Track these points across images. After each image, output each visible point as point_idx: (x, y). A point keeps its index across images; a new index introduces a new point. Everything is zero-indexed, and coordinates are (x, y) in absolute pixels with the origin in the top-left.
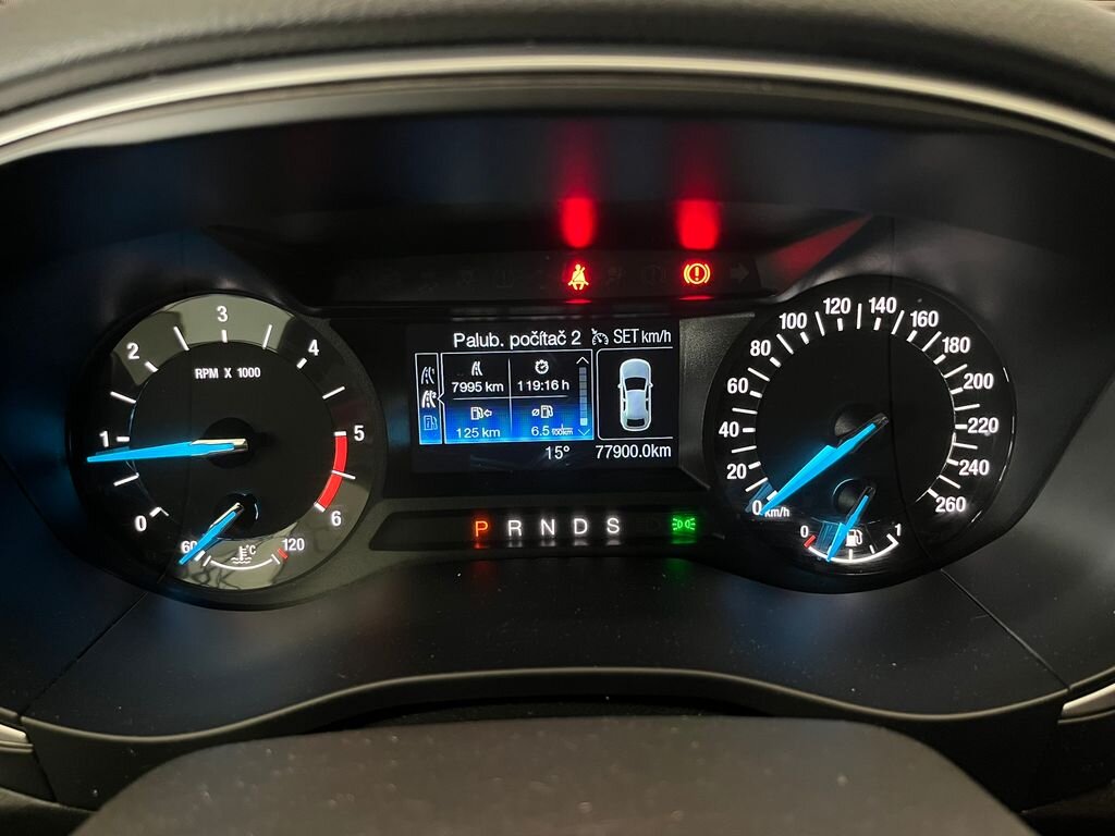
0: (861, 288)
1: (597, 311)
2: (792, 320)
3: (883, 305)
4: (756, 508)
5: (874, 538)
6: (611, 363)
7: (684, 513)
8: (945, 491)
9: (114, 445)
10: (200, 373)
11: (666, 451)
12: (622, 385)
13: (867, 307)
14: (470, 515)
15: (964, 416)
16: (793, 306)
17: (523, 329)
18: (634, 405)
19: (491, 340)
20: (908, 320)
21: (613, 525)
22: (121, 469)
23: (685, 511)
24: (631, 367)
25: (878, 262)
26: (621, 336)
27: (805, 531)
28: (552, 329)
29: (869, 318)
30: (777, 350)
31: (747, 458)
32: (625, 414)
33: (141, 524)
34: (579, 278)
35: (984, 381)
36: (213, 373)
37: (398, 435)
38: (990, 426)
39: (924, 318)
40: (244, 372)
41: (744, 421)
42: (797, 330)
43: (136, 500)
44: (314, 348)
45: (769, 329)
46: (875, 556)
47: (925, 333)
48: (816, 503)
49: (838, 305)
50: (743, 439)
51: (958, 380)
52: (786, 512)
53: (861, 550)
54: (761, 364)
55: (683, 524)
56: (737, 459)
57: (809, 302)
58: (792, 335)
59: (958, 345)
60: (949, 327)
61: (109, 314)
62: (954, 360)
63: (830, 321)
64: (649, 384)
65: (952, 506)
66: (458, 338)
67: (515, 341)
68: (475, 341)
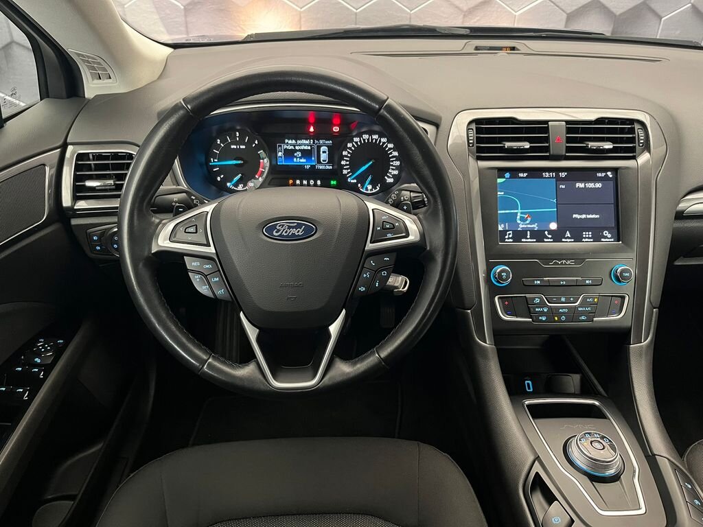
0: (370, 133)
1: (316, 136)
2: (357, 139)
3: (375, 137)
4: (349, 180)
5: (374, 187)
6: (319, 147)
7: (334, 181)
8: (389, 177)
9: (214, 161)
10: (232, 147)
11: (331, 167)
12: (321, 153)
13: (372, 137)
14: (288, 179)
15: (392, 161)
16: (356, 136)
17: (301, 139)
18: (324, 157)
19: (294, 142)
20: (380, 140)
21: (319, 183)
22: (216, 166)
24: (323, 149)
25: (375, 127)
26: (321, 142)
27: (359, 185)
28: (306, 139)
29: (372, 139)
30: (353, 145)
31: (347, 169)
32: (322, 159)
33: (219, 179)
34: (312, 129)
35: (396, 154)
36: (235, 147)
37: (274, 163)
38: (398, 163)
39: (384, 140)
40: (241, 147)
41: (347, 161)
43: (218, 173)
44: (256, 142)
45: (352, 141)
46: (374, 191)
47: (384, 143)
48: (362, 179)
49: (366, 137)
50: (346, 165)
51: (391, 153)
52: (355, 181)
53: (371, 190)
54: (350, 148)
55: (334, 183)
56: (345, 169)
57: (360, 135)
58: (356, 143)
59: (390, 146)
60: (389, 142)
61: (214, 134)
62: (390, 149)
63: (364, 140)
64: (327, 152)
65: (390, 180)
66: (286, 141)
67: (299, 142)
68: (290, 142)
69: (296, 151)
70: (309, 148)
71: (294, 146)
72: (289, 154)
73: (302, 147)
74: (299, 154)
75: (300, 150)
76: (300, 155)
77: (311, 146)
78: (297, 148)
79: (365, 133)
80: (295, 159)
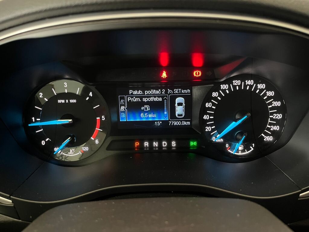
0: (243, 77)
1: (169, 84)
2: (224, 87)
3: (250, 82)
4: (214, 139)
5: (246, 148)
6: (173, 99)
8: (267, 134)
9: (36, 121)
10: (59, 101)
11: (189, 123)
12: (176, 105)
13: (245, 83)
14: (134, 141)
15: (272, 114)
16: (224, 83)
17: (149, 89)
18: (180, 110)
19: (140, 92)
20: (256, 87)
21: (174, 144)
22: (38, 128)
23: (194, 140)
24: (179, 100)
25: (248, 70)
26: (176, 91)
27: (227, 146)
28: (157, 89)
29: (245, 86)
30: (220, 95)
31: (211, 125)
32: (177, 113)
33: (43, 143)
34: (164, 75)
35: (278, 104)
36: (63, 101)
37: (114, 118)
38: (279, 116)
39: (261, 86)
40: (71, 101)
41: (210, 115)
42: (225, 90)
43: (42, 136)
44: (91, 94)
45: (217, 89)
46: (247, 153)
47: (261, 90)
48: (230, 138)
49: (237, 82)
50: (210, 120)
51: (271, 103)
52: (222, 140)
53: (243, 151)
54: (215, 98)
55: (193, 144)
56: (208, 125)
57: (229, 81)
58: (224, 91)
59: (270, 93)
60: (268, 89)
61: (34, 85)
62: (269, 98)
63: (235, 87)
64: (184, 104)
65: (269, 139)
66: (131, 92)
67: (147, 92)
68: (135, 92)
69: (143, 104)
70: (160, 99)
71: (141, 98)
72: (135, 107)
73: (152, 99)
74: (148, 107)
75: (148, 103)
76: (148, 109)
77: (162, 97)
78: (145, 100)
79: (236, 78)
80: (142, 114)
